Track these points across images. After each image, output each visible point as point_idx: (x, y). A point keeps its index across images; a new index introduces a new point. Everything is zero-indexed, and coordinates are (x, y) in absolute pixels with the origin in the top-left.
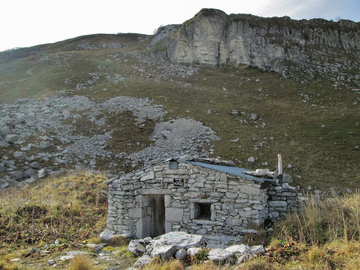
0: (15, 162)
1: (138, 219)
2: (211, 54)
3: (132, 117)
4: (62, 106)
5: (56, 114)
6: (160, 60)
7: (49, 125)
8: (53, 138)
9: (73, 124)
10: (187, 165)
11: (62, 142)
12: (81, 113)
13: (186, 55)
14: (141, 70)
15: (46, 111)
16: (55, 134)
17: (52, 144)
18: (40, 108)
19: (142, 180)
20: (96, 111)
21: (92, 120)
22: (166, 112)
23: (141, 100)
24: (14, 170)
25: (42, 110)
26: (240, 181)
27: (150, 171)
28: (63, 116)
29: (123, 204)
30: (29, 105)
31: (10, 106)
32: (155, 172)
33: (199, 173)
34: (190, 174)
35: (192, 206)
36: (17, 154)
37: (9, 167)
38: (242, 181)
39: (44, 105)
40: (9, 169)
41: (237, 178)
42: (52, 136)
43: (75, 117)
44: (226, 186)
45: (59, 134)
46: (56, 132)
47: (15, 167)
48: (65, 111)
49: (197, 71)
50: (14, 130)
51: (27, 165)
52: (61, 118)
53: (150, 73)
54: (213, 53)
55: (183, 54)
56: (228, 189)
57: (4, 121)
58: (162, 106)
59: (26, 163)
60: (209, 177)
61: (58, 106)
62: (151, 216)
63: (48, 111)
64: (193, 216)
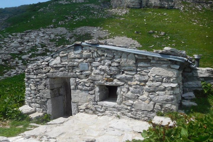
0: (22, 61)
1: (48, 99)
2: (136, 1)
3: (90, 37)
4: (50, 32)
5: (47, 37)
6: (106, 7)
7: (42, 42)
8: (45, 49)
9: (57, 41)
10: (91, 49)
11: (50, 50)
12: (61, 36)
13: (121, 3)
14: (95, 13)
15: (41, 36)
16: (46, 47)
17: (44, 52)
18: (39, 34)
19: (50, 64)
20: (69, 35)
21: (67, 39)
22: (110, 34)
23: (95, 28)
24: (21, 65)
25: (39, 35)
26: (152, 62)
27: (57, 57)
28: (51, 38)
29: (35, 86)
30: (32, 33)
31: (21, 34)
32: (61, 57)
33: (104, 55)
34: (94, 57)
35: (97, 89)
36: (24, 57)
37: (18, 64)
38: (154, 62)
39: (41, 32)
40: (18, 65)
41: (148, 59)
42: (44, 48)
43: (57, 38)
44: (135, 68)
45: (48, 46)
46: (46, 45)
47: (22, 64)
48: (52, 35)
49: (128, 11)
50: (22, 45)
51: (29, 63)
52: (50, 39)
53: (101, 14)
54: (137, 1)
55: (120, 3)
56: (137, 71)
57: (17, 41)
58: (107, 30)
59: (29, 61)
60: (114, 60)
61: (48, 33)
62: (64, 96)
63: (43, 35)
64: (97, 99)
